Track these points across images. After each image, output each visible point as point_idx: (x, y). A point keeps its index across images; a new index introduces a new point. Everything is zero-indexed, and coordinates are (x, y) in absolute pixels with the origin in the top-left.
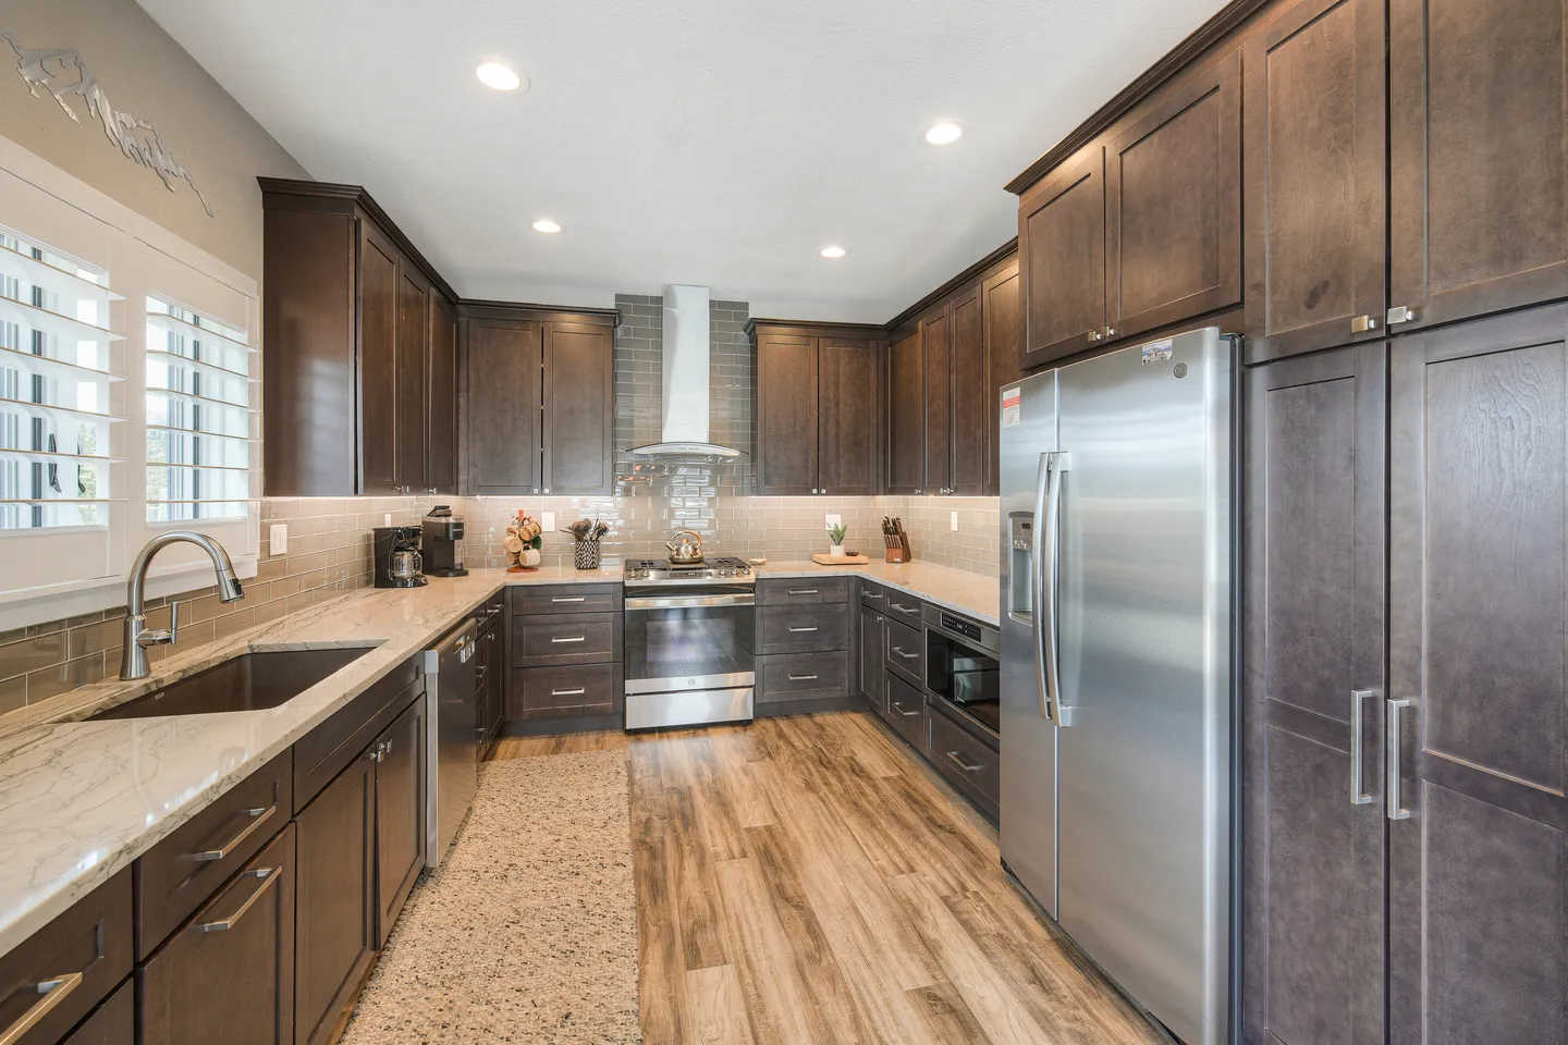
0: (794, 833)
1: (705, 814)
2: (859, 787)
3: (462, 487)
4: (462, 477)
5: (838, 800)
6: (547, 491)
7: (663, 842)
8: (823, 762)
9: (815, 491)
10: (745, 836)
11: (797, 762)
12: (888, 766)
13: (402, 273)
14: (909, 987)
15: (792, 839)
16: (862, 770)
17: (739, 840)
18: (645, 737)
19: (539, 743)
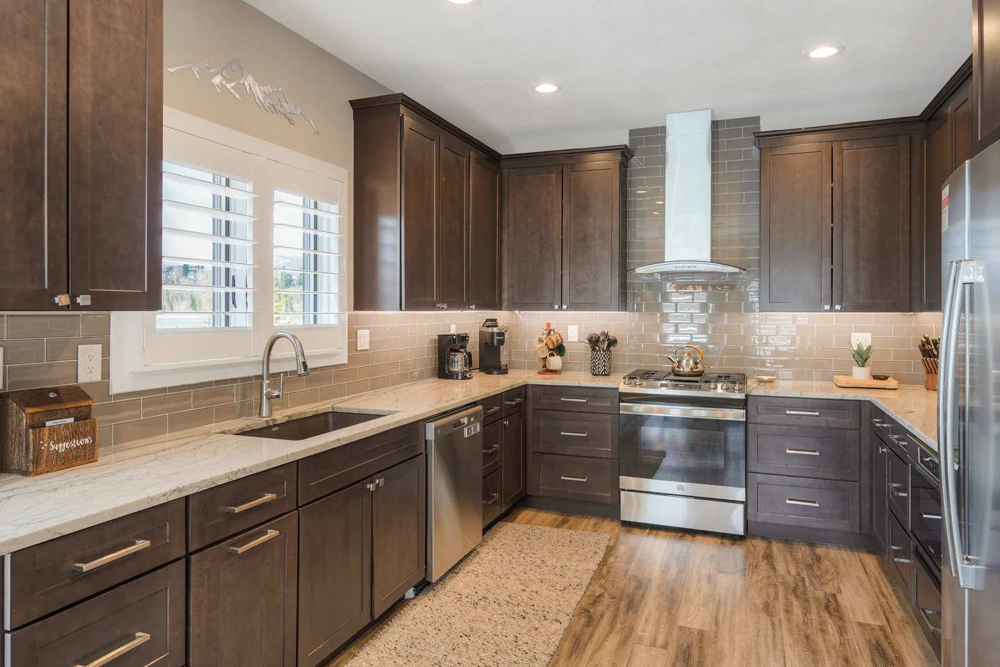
0: (725, 643)
1: (651, 605)
2: (823, 623)
3: (505, 304)
4: (505, 296)
5: (790, 630)
6: (565, 307)
7: (602, 616)
8: (797, 591)
9: (828, 307)
10: (675, 632)
11: (769, 584)
12: (874, 613)
13: (442, 146)
15: (718, 648)
16: (838, 609)
17: (669, 633)
18: (637, 531)
19: (549, 517)
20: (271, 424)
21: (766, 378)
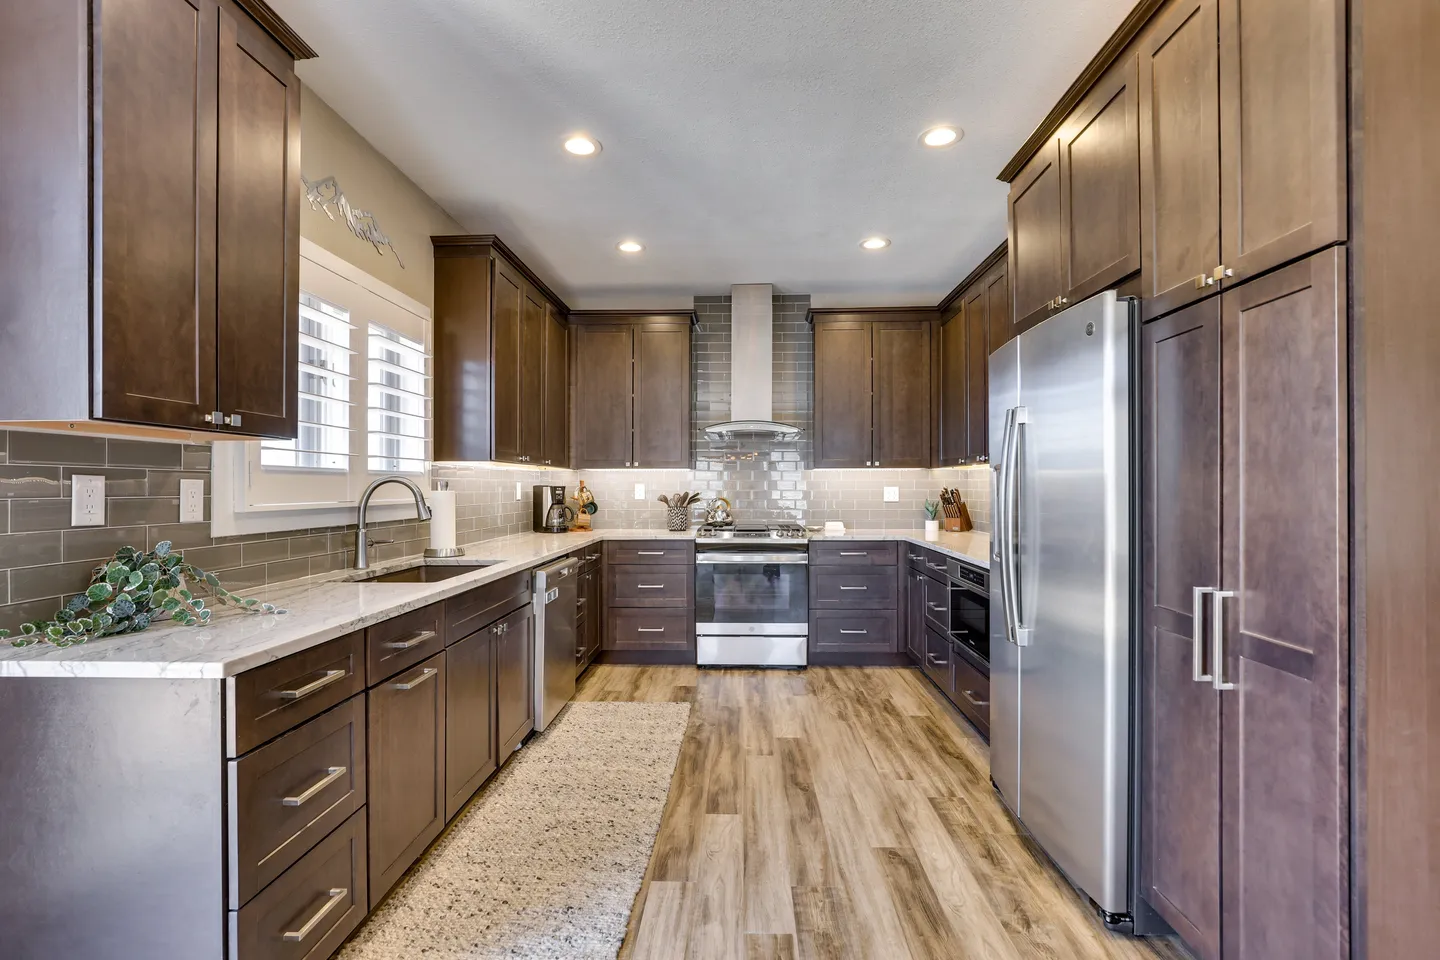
0: (817, 744)
1: (747, 727)
2: (886, 720)
3: (573, 462)
4: (573, 453)
5: (864, 728)
6: (636, 464)
7: (709, 740)
8: (860, 700)
9: (869, 464)
10: (776, 744)
11: (837, 699)
12: (920, 708)
13: (525, 295)
14: (876, 845)
15: (814, 749)
16: (894, 708)
17: (770, 744)
18: (713, 672)
19: (627, 670)
20: (371, 576)
21: (816, 528)
